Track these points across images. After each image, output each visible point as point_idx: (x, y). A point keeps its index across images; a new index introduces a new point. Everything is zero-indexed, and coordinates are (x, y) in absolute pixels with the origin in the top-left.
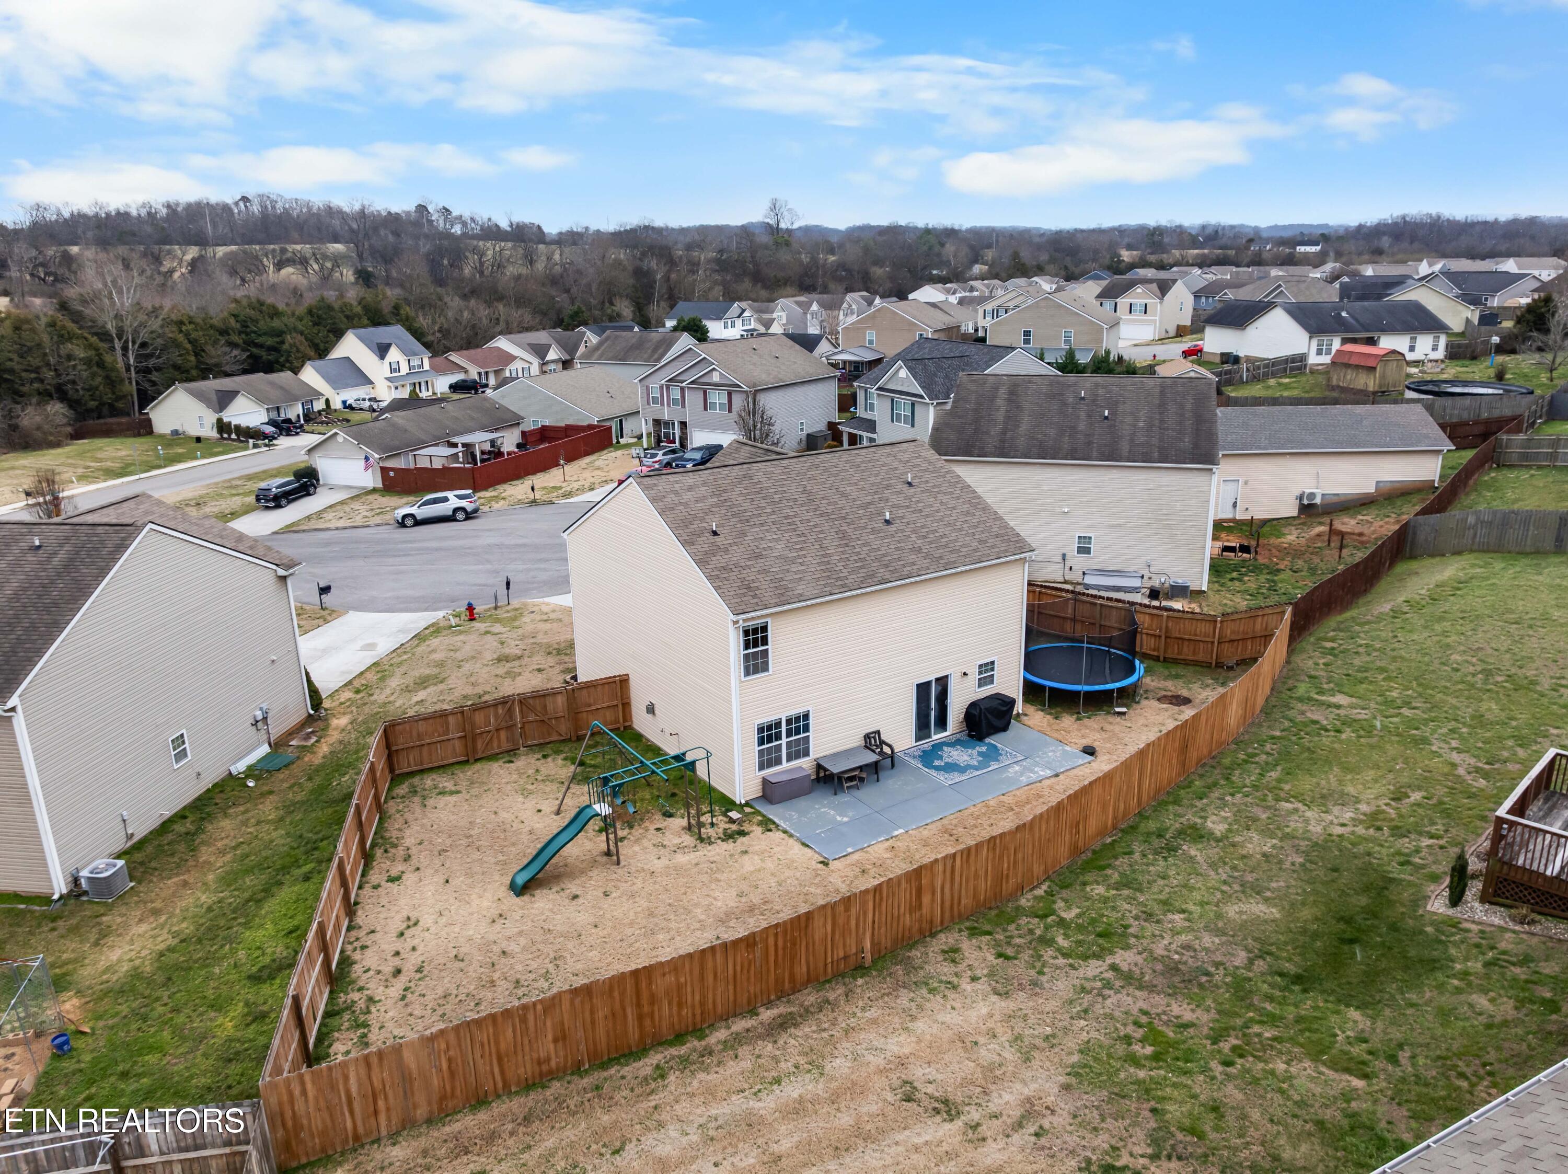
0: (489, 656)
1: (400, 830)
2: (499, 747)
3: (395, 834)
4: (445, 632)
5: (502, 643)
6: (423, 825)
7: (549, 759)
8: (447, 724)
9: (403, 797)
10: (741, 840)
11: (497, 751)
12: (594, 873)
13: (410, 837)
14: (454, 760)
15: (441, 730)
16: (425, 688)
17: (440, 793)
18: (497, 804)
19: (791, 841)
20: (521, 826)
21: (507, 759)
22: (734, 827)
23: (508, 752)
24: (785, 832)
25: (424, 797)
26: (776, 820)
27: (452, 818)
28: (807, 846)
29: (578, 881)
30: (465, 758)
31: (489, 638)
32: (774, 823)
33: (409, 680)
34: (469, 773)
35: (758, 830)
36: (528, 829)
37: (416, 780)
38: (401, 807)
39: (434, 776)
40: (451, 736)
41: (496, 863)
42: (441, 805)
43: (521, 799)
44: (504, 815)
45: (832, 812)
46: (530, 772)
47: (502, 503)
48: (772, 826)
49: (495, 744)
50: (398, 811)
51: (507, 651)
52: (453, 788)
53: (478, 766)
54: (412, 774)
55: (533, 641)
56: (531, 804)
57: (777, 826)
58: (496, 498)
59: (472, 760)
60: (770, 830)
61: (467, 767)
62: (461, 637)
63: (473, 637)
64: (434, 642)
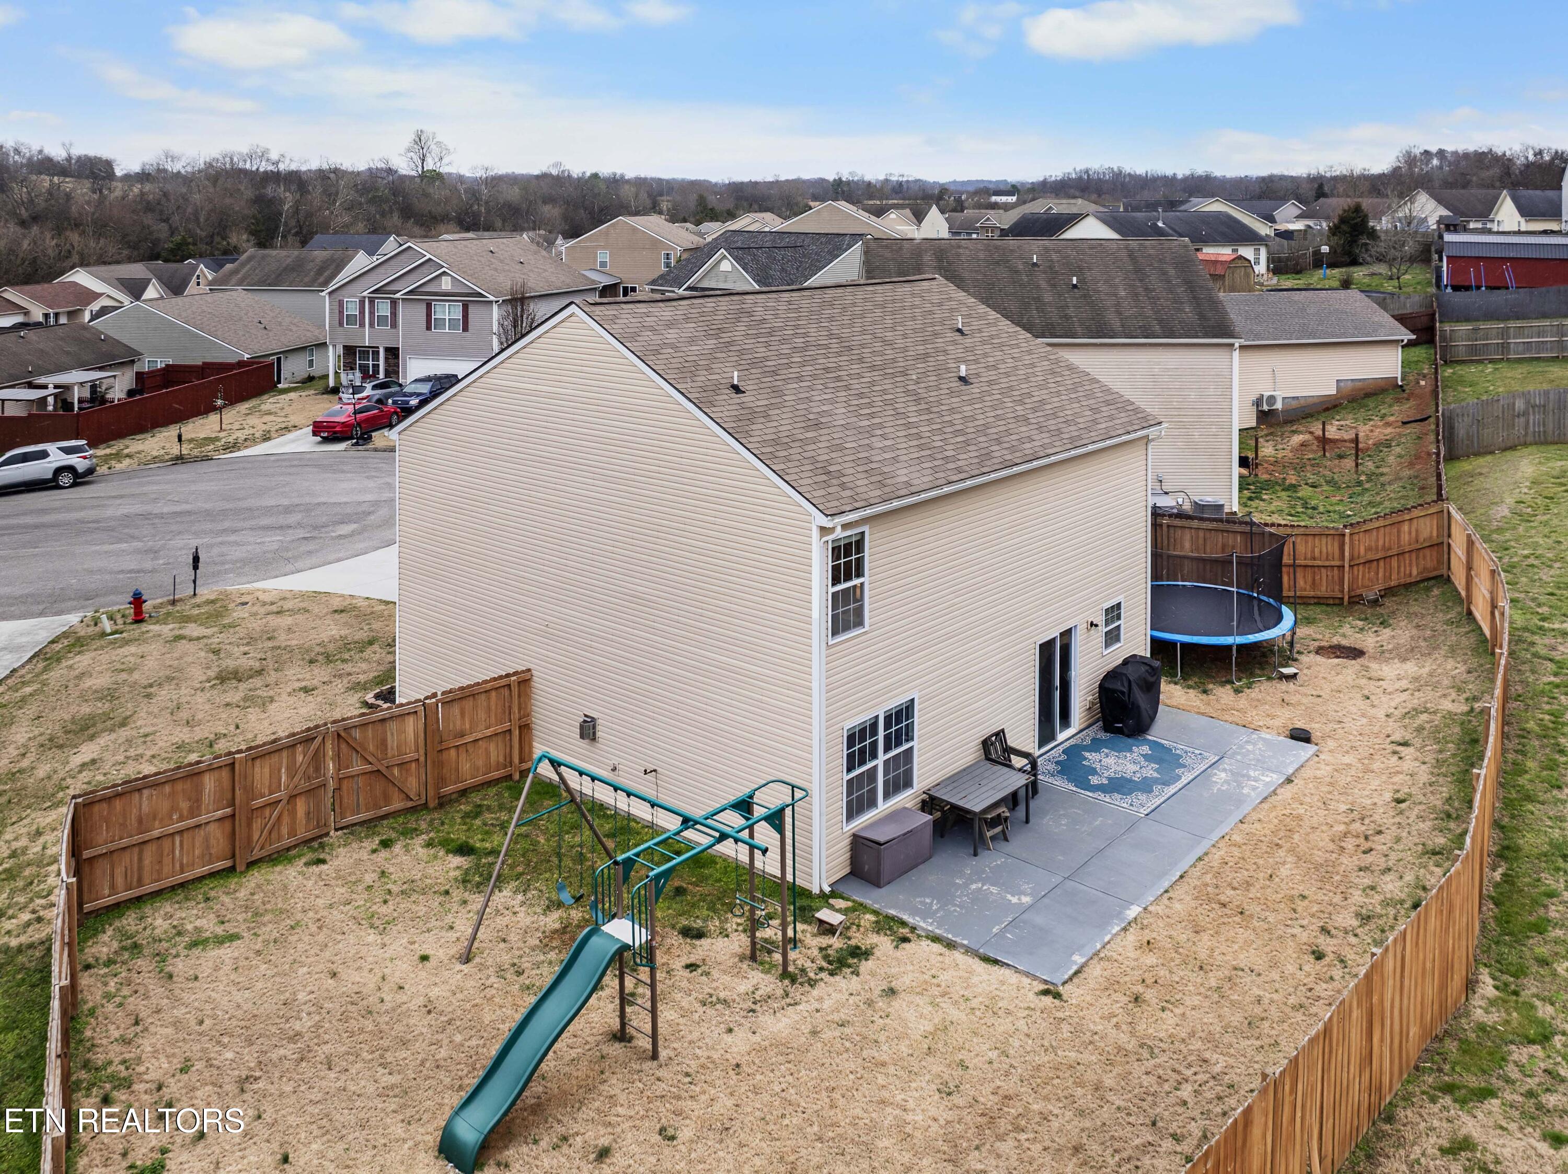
0: (198, 674)
1: (125, 1041)
2: (292, 833)
3: (115, 1053)
4: (98, 643)
5: (216, 652)
6: (176, 1024)
7: (397, 848)
8: (199, 790)
9: (110, 962)
10: (866, 966)
11: (287, 842)
12: (614, 1085)
13: (155, 1053)
14: (206, 869)
15: (184, 805)
16: (92, 738)
17: (194, 944)
18: (327, 954)
19: (957, 955)
20: (401, 997)
21: (310, 856)
22: (836, 942)
23: (307, 842)
24: (936, 939)
25: (161, 957)
26: (905, 917)
27: (238, 997)
28: (996, 962)
29: (587, 1113)
30: (228, 863)
31: (183, 645)
32: (903, 924)
33: (50, 727)
34: (242, 894)
35: (883, 944)
36: (421, 1001)
37: (129, 921)
38: (112, 986)
39: (168, 907)
40: (203, 818)
41: (384, 1094)
42: (205, 970)
43: (372, 937)
44: (352, 977)
45: (994, 890)
46: (369, 878)
47: (127, 462)
48: (904, 931)
49: (285, 830)
50: (108, 996)
51: (230, 664)
52: (219, 930)
53: (256, 877)
54: (118, 908)
55: (270, 644)
56: (398, 943)
57: (913, 929)
58: (118, 456)
59: (240, 867)
60: (905, 940)
61: (233, 882)
62: (132, 649)
63: (154, 649)
64: (82, 661)
